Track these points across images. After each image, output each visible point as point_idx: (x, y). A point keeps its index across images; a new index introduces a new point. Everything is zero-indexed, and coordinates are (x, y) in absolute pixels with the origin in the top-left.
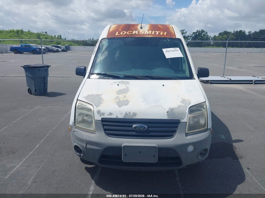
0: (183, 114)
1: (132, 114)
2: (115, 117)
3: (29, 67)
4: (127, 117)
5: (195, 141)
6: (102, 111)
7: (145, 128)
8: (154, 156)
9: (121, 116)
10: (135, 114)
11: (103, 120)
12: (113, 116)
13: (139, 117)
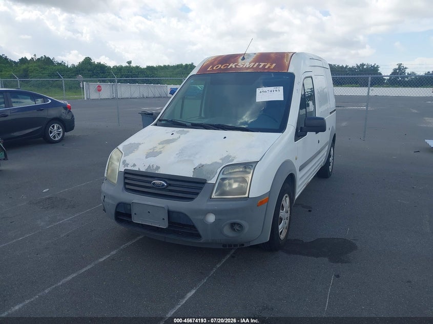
0: (213, 173)
1: (155, 166)
2: (138, 170)
3: (145, 114)
4: (149, 171)
5: (216, 208)
6: (127, 162)
7: (164, 185)
8: (163, 219)
9: (143, 169)
10: (158, 168)
11: (127, 172)
12: (136, 169)
13: (162, 171)
